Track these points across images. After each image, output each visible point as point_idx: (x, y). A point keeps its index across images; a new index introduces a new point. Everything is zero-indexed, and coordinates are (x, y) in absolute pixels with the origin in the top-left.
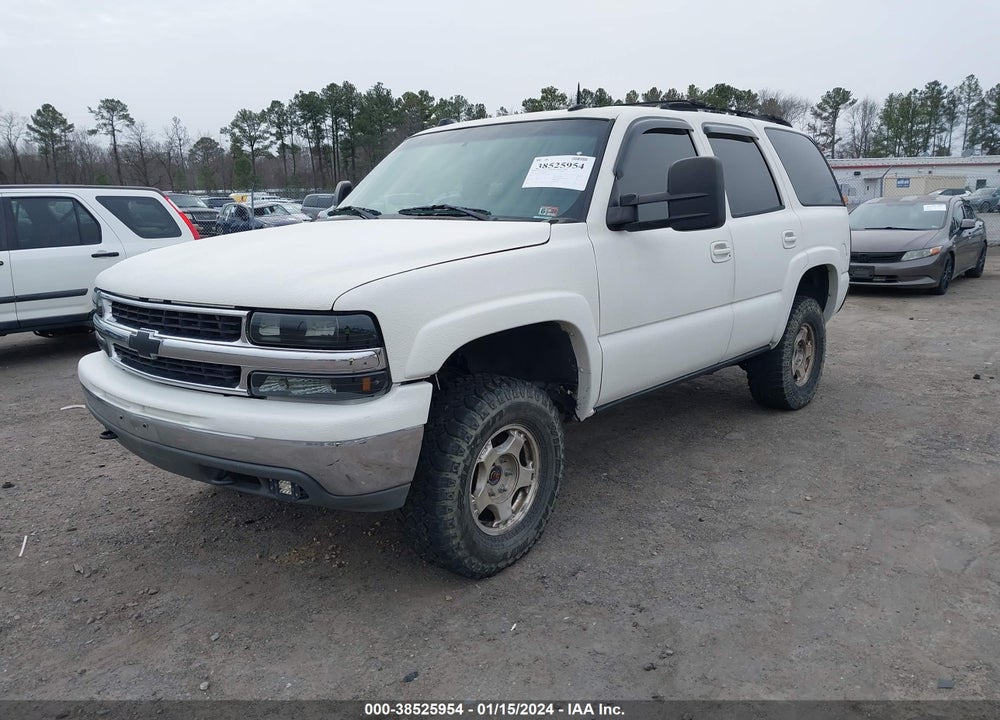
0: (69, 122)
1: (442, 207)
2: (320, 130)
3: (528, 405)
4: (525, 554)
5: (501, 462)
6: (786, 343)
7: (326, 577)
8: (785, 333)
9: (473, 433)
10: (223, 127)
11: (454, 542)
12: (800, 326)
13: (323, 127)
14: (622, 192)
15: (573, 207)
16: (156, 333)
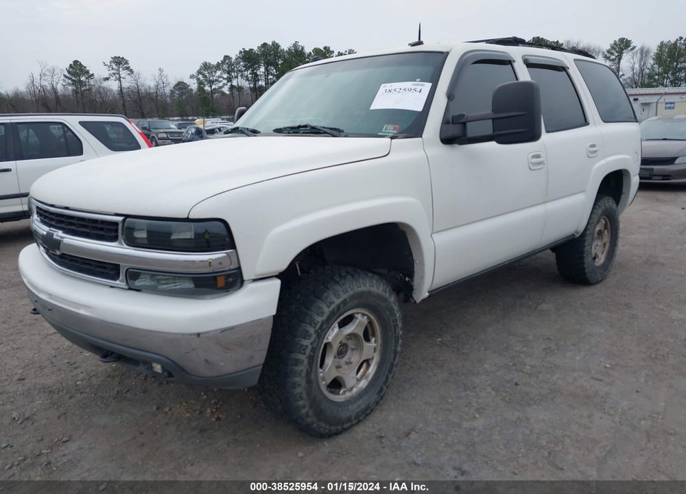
0: (91, 73)
1: (305, 126)
2: (256, 75)
3: (369, 293)
4: (367, 415)
5: (348, 339)
6: (588, 232)
7: (205, 430)
8: (587, 225)
9: (320, 319)
10: (191, 74)
11: (304, 411)
12: (600, 218)
13: (258, 73)
14: (452, 113)
15: (411, 125)
16: (60, 233)
